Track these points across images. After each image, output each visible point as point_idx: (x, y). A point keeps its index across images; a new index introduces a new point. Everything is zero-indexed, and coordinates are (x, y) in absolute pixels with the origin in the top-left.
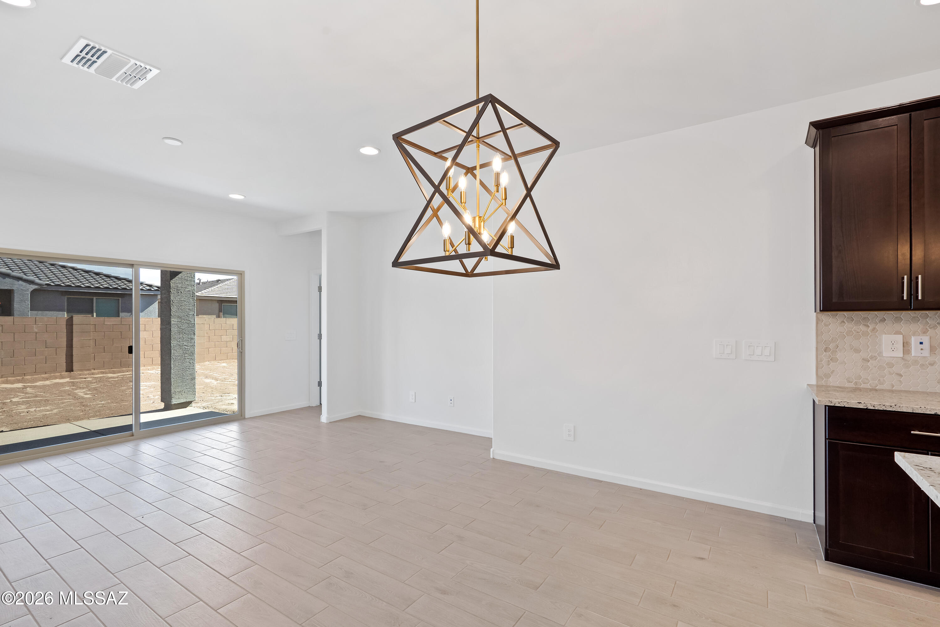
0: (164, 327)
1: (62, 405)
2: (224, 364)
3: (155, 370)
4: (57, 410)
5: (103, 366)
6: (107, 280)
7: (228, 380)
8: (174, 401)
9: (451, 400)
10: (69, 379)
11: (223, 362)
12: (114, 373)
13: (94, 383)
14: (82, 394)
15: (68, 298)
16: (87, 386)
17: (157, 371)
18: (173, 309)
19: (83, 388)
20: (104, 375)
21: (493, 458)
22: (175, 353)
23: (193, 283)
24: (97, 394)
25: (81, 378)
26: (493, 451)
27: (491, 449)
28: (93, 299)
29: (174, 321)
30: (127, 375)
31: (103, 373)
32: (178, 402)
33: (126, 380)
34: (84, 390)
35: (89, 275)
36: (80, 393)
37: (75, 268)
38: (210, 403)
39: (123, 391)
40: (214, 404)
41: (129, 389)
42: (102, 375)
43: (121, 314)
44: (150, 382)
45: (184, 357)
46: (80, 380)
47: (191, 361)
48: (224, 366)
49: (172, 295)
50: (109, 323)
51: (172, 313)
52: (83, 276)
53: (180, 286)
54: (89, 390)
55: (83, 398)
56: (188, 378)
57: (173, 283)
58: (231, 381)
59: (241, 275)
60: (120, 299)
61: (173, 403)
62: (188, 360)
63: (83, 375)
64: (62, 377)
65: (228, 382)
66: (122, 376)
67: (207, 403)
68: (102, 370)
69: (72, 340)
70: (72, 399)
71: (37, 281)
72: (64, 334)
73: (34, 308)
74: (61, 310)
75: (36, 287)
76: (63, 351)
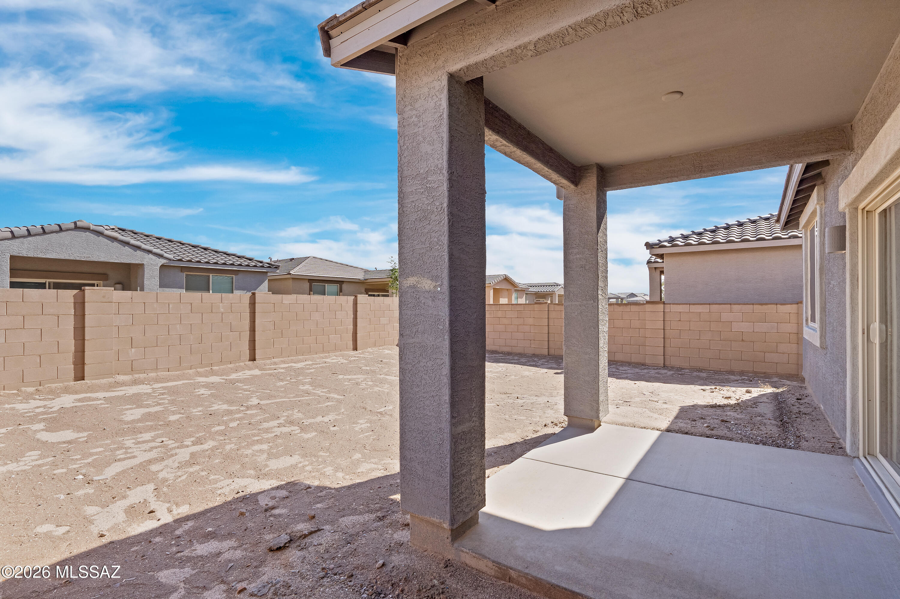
15: (187, 275)
28: (209, 276)
30: (310, 364)
60: (234, 276)
63: (264, 364)
71: (166, 255)
72: (248, 315)
73: (161, 286)
74: (181, 288)
75: (163, 261)
76: (246, 335)
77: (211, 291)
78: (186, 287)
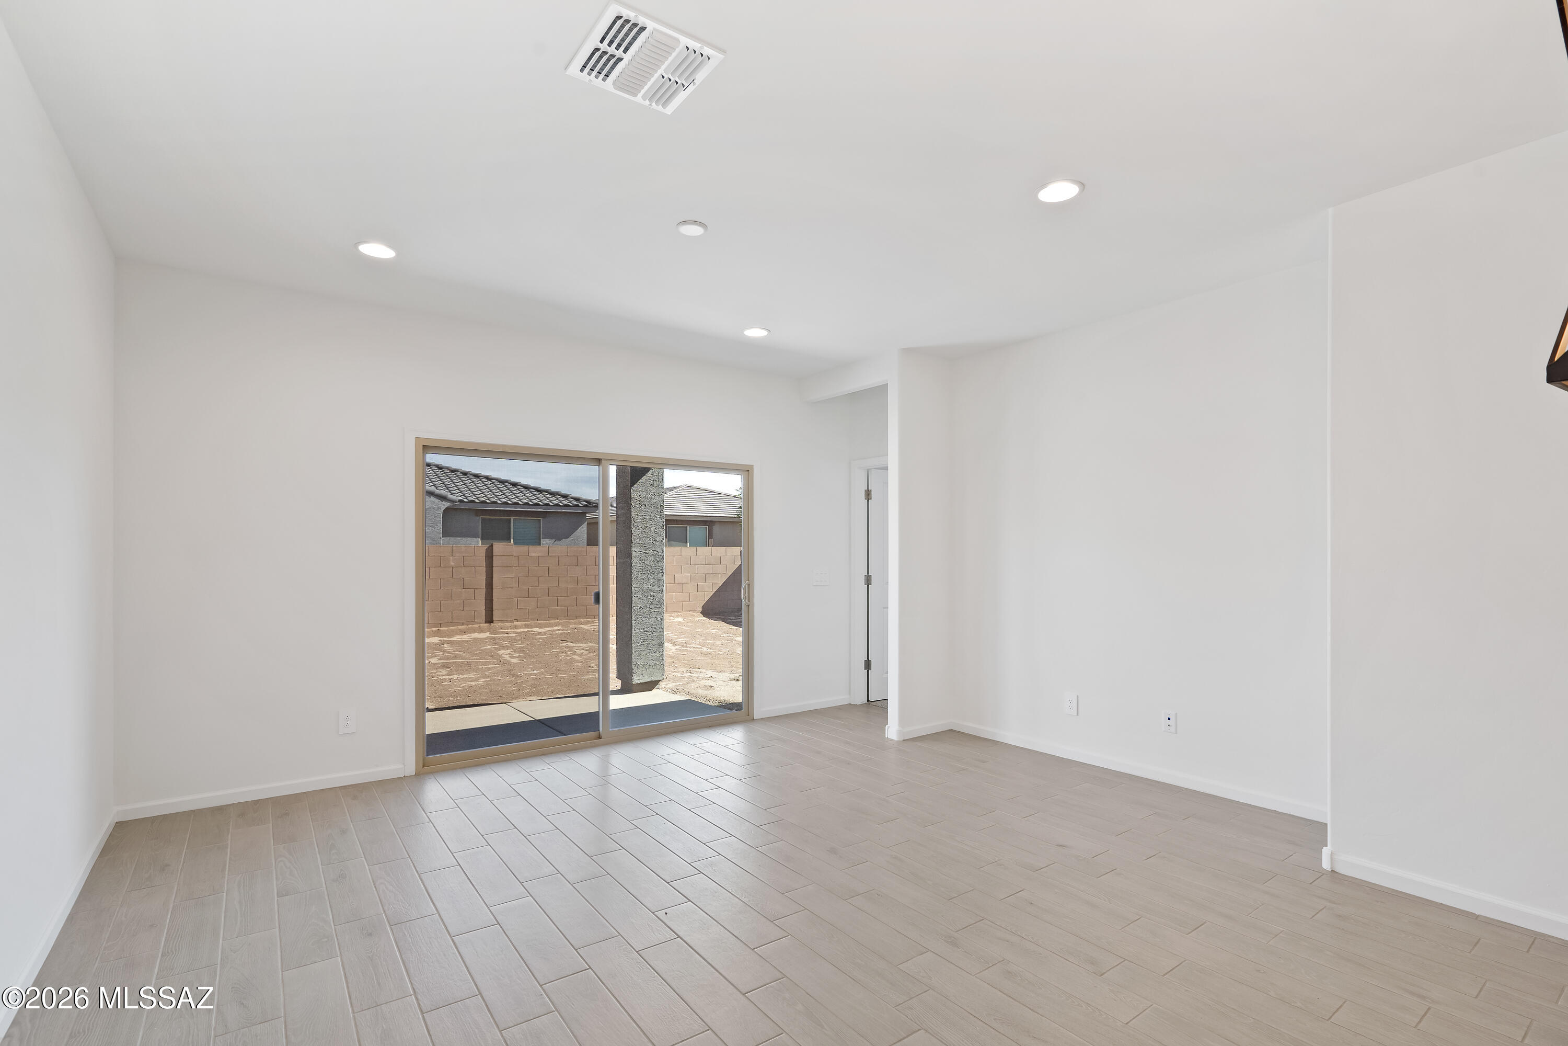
0: (622, 561)
1: (487, 673)
2: (679, 619)
3: (590, 625)
4: (483, 680)
5: (527, 616)
6: (526, 492)
7: (691, 644)
8: (637, 680)
9: (1169, 719)
10: (488, 633)
11: (678, 616)
12: (540, 626)
13: (519, 640)
14: (507, 657)
15: (483, 519)
16: (511, 645)
17: (593, 626)
18: (635, 532)
19: (508, 648)
20: (529, 629)
21: (1332, 870)
22: (638, 603)
23: (661, 490)
24: (525, 658)
25: (503, 633)
26: (1332, 854)
27: (1325, 850)
28: (510, 520)
29: (636, 551)
30: (557, 630)
31: (527, 626)
32: (641, 681)
33: (556, 638)
34: (509, 651)
35: (506, 486)
36: (505, 654)
37: (490, 477)
38: (678, 684)
39: (556, 655)
40: (685, 685)
41: (563, 653)
42: (526, 630)
43: (543, 541)
44: (587, 643)
45: (649, 609)
46: (501, 635)
47: (658, 617)
48: (680, 622)
49: (633, 510)
50: (533, 555)
51: (633, 539)
52: (498, 488)
53: (643, 495)
54: (515, 651)
55: (509, 663)
56: (654, 643)
57: (637, 490)
58: (695, 646)
59: (747, 472)
60: (541, 519)
61: (634, 683)
62: (654, 615)
63: (505, 628)
64: (481, 631)
65: (692, 649)
66: (551, 633)
67: (675, 684)
68: (526, 623)
69: (492, 577)
70: (498, 664)
71: (449, 496)
72: (483, 570)
73: (446, 533)
74: (475, 536)
75: (448, 504)
76: (482, 594)
77: (512, 541)
78: (482, 535)
